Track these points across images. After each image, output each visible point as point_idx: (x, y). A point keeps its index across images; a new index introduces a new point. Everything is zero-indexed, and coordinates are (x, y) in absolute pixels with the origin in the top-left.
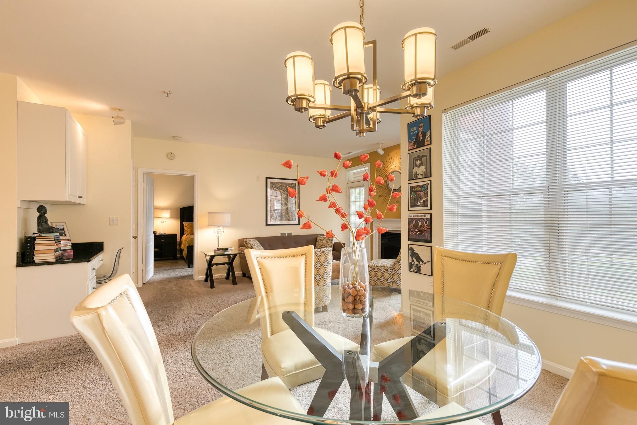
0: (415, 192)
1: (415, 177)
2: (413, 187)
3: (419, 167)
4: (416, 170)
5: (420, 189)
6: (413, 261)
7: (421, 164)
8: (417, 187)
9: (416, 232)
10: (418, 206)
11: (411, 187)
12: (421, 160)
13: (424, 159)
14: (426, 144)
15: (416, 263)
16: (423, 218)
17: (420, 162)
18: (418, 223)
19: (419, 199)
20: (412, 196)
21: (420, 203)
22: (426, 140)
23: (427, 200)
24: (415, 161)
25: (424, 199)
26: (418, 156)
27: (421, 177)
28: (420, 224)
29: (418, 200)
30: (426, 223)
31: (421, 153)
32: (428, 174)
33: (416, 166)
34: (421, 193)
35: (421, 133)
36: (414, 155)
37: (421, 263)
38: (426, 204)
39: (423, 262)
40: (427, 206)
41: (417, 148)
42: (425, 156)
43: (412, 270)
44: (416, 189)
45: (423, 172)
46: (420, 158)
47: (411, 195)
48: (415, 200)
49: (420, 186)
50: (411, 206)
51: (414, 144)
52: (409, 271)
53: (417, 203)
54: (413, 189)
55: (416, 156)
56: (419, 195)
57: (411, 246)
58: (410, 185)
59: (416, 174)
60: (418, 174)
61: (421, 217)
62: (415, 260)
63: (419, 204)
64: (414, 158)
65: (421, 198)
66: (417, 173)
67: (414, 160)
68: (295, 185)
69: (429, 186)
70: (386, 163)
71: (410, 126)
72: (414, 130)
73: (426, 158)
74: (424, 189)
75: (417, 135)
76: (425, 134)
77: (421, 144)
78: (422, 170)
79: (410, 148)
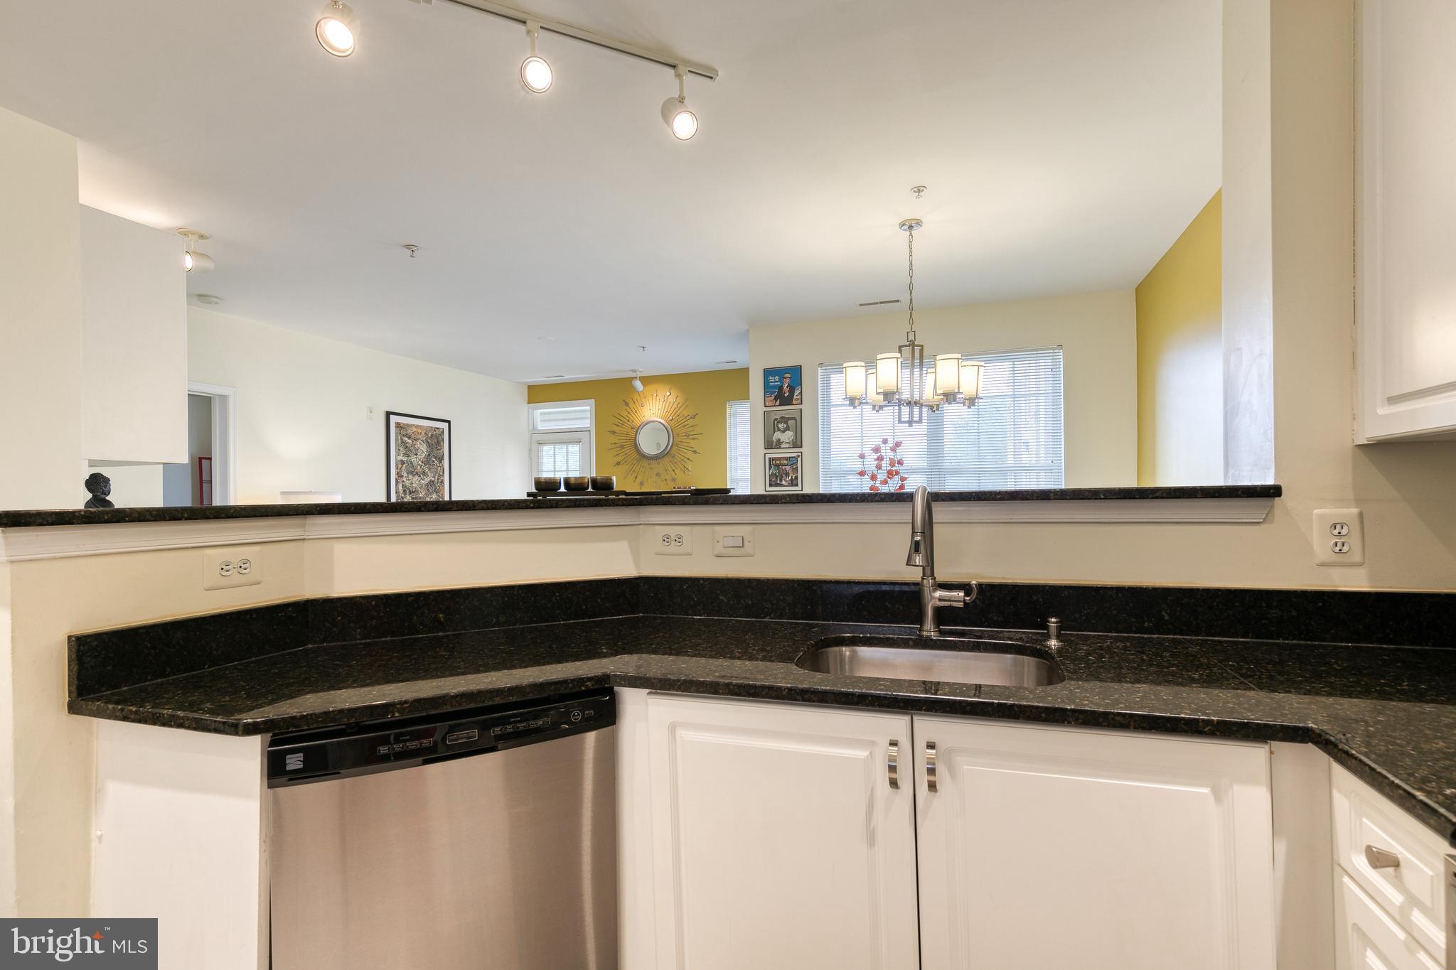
0: (777, 466)
1: (776, 445)
2: (774, 459)
3: (783, 432)
4: (777, 435)
5: (786, 462)
7: (787, 429)
8: (780, 459)
10: (783, 485)
11: (770, 458)
12: (786, 422)
13: (790, 422)
14: (794, 402)
17: (785, 426)
19: (784, 476)
20: (771, 471)
21: (786, 481)
22: (795, 397)
23: (796, 478)
24: (778, 422)
25: (792, 476)
26: (782, 418)
27: (787, 446)
29: (781, 476)
31: (787, 414)
32: (797, 443)
33: (779, 430)
35: (787, 387)
36: (775, 414)
38: (795, 483)
40: (797, 485)
41: (780, 405)
42: (794, 419)
44: (778, 462)
45: (791, 439)
46: (784, 420)
47: (770, 469)
48: (777, 477)
49: (786, 459)
50: (771, 485)
51: (776, 399)
53: (781, 481)
54: (774, 462)
55: (778, 417)
56: (783, 470)
58: (768, 456)
59: (779, 442)
60: (782, 441)
63: (784, 482)
64: (776, 419)
65: (787, 474)
66: (779, 440)
67: (775, 421)
68: (443, 432)
69: (799, 459)
70: (631, 405)
71: (768, 373)
72: (775, 380)
73: (794, 421)
74: (791, 463)
75: (781, 388)
76: (792, 390)
77: (787, 401)
78: (787, 436)
79: (767, 404)
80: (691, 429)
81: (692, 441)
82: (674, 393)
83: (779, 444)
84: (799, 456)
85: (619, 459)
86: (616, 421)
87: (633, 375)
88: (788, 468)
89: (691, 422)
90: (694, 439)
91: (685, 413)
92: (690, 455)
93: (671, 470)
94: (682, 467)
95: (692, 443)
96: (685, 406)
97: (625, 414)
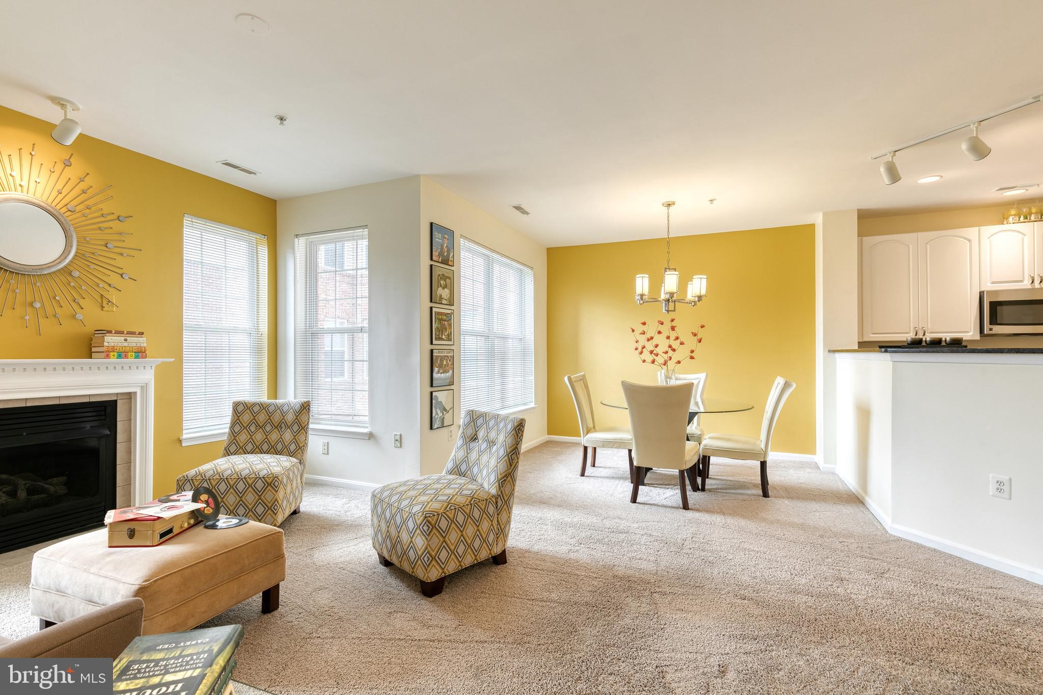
0: (440, 320)
2: (437, 313)
3: (444, 288)
4: (440, 290)
5: (445, 317)
6: (436, 415)
7: (446, 286)
8: (442, 314)
9: (441, 375)
10: (443, 340)
11: (435, 312)
12: (445, 281)
13: (448, 282)
14: (450, 264)
15: (439, 417)
16: (448, 355)
17: (445, 283)
18: (443, 361)
19: (444, 330)
20: (436, 325)
21: (445, 335)
22: (451, 260)
23: (451, 332)
24: (441, 279)
25: (448, 331)
27: (446, 302)
28: (445, 362)
29: (442, 331)
30: (449, 362)
32: (451, 302)
33: (441, 286)
34: (446, 323)
35: (446, 247)
36: (439, 270)
37: (444, 415)
38: (449, 338)
40: (451, 340)
41: (440, 261)
43: (434, 427)
44: (440, 317)
45: (448, 297)
46: (443, 276)
47: (435, 323)
48: (439, 331)
49: (445, 314)
50: (436, 339)
51: (439, 255)
52: (431, 428)
53: (442, 335)
54: (438, 316)
55: (441, 272)
56: (443, 325)
57: (434, 394)
60: (442, 297)
61: (446, 354)
62: (438, 411)
63: (443, 337)
64: (439, 275)
66: (441, 295)
67: (439, 277)
69: (452, 316)
71: (431, 226)
73: (450, 281)
74: (447, 319)
75: (442, 246)
76: (449, 251)
77: (446, 260)
78: (446, 294)
79: (434, 258)
80: (117, 237)
81: (118, 257)
83: (440, 299)
90: (121, 255)
92: (114, 279)
94: (99, 299)
95: (120, 261)
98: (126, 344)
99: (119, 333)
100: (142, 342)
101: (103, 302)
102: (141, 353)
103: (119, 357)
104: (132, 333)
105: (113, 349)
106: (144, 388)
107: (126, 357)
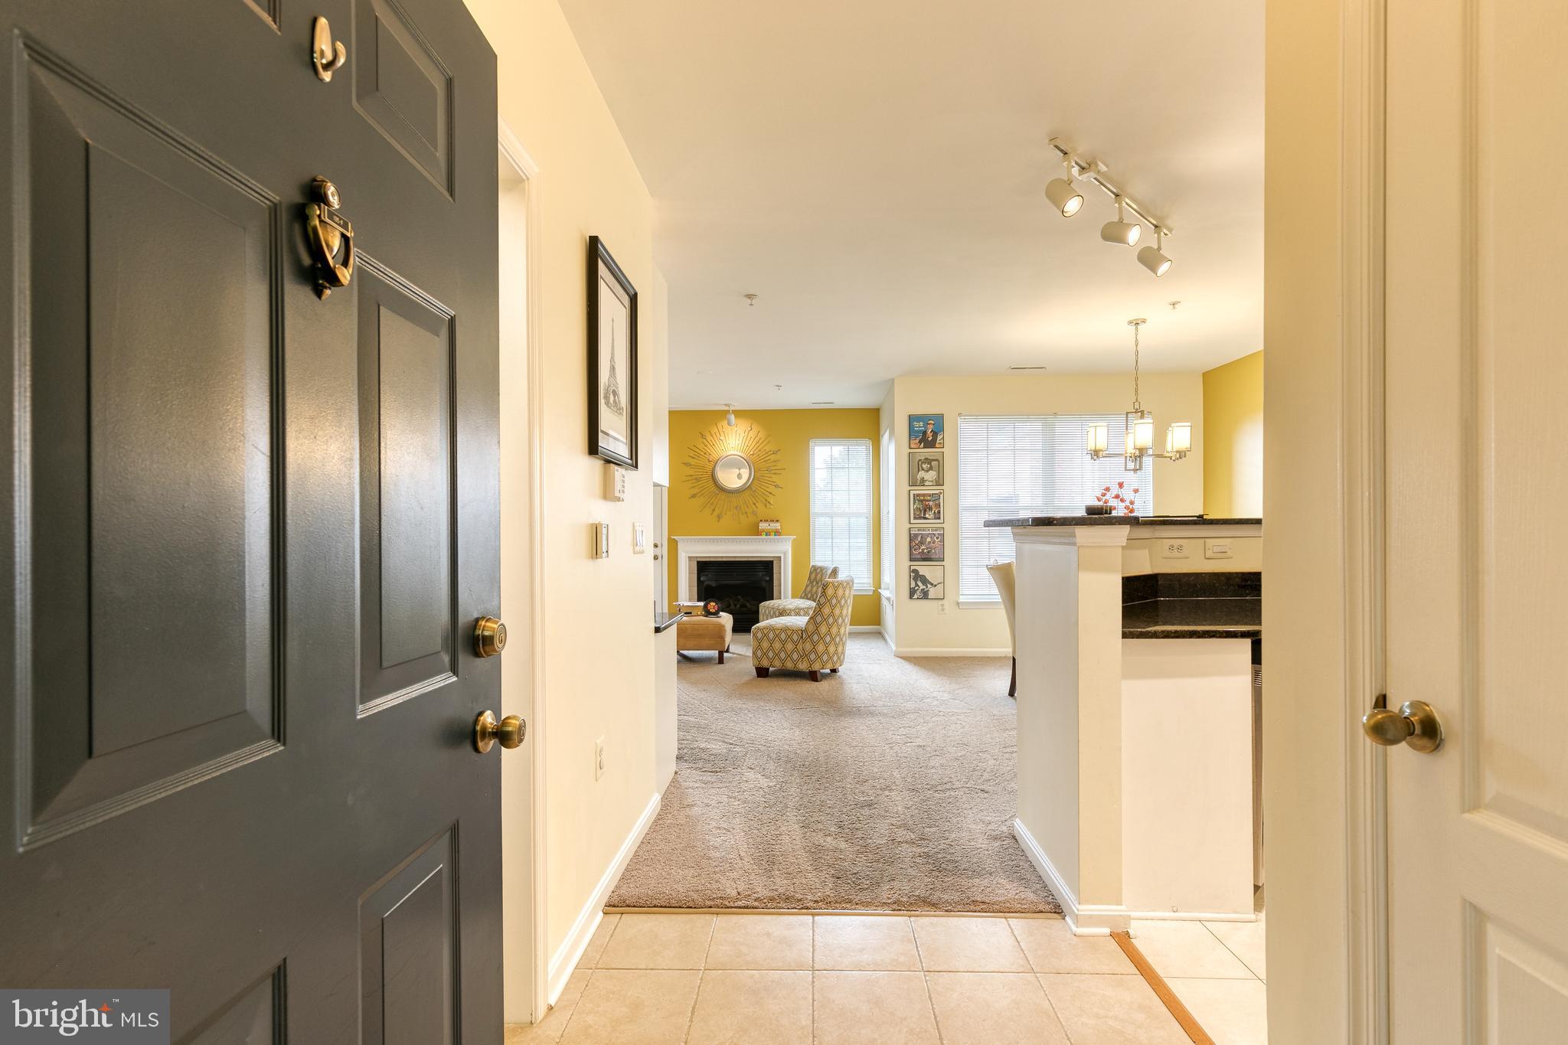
0: (922, 501)
1: (920, 483)
2: (918, 495)
3: (927, 471)
4: (922, 474)
5: (929, 498)
6: (917, 585)
7: (931, 468)
8: (924, 495)
9: (923, 550)
10: (925, 518)
11: (914, 495)
12: (930, 463)
13: (934, 463)
14: (937, 446)
15: (922, 587)
16: (933, 532)
17: (929, 466)
18: (926, 538)
19: (927, 510)
20: (915, 506)
21: (928, 514)
22: (938, 441)
23: (939, 512)
24: (922, 463)
25: (934, 510)
26: (926, 459)
27: (930, 484)
28: (929, 539)
29: (925, 511)
30: (937, 538)
32: (939, 482)
33: (923, 470)
35: (930, 432)
37: (929, 586)
38: (937, 516)
39: (932, 584)
40: (940, 519)
41: (923, 448)
42: (937, 460)
43: (916, 596)
44: (922, 498)
45: (934, 478)
46: (928, 461)
47: (914, 504)
48: (920, 511)
49: (930, 495)
50: (915, 518)
51: (920, 442)
52: (911, 598)
53: (925, 514)
54: (918, 498)
55: (923, 458)
56: (926, 505)
57: (912, 568)
59: (923, 480)
60: (925, 479)
62: (920, 583)
63: (927, 516)
64: (920, 460)
65: (930, 509)
66: (923, 478)
67: (918, 462)
70: (709, 438)
71: (912, 419)
72: (919, 426)
73: (937, 463)
74: (934, 499)
75: (925, 433)
76: (935, 434)
77: (931, 444)
78: (931, 476)
79: (912, 446)
80: (774, 464)
81: (773, 476)
82: (755, 428)
83: (923, 482)
84: (941, 493)
85: (695, 491)
86: (692, 454)
87: (727, 408)
88: (931, 503)
89: (773, 457)
90: (775, 474)
91: (767, 448)
92: (772, 489)
93: (751, 502)
94: (764, 501)
95: (775, 478)
96: (767, 441)
97: (701, 446)
98: (769, 527)
99: (766, 521)
100: (777, 526)
101: (767, 503)
102: (777, 533)
103: (766, 535)
104: (772, 521)
105: (763, 531)
106: (785, 554)
107: (770, 535)
